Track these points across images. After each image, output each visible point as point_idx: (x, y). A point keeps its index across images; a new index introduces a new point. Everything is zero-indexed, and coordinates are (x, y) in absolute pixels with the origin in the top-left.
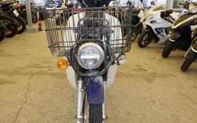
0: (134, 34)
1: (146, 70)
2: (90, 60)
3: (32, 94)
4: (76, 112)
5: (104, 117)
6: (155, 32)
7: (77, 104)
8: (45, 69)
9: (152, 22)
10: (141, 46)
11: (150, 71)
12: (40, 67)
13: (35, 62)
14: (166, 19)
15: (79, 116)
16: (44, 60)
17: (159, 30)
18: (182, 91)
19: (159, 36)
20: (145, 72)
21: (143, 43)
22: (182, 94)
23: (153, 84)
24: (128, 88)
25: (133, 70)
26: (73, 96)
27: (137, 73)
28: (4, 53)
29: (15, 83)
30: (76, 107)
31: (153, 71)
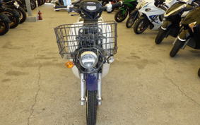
0: (131, 20)
1: (139, 58)
2: (88, 63)
3: (44, 82)
4: (80, 95)
5: (100, 99)
6: (150, 19)
7: (80, 89)
8: (51, 60)
9: (146, 10)
10: (137, 33)
11: (142, 58)
12: (46, 58)
13: (41, 53)
14: (160, 7)
15: (82, 99)
16: (48, 51)
17: (153, 18)
18: (167, 75)
19: (153, 23)
20: (138, 59)
21: (139, 30)
22: (166, 78)
23: (144, 70)
24: (122, 75)
25: (128, 58)
26: (77, 83)
27: (131, 60)
28: (11, 45)
29: (28, 74)
30: (80, 92)
31: (146, 58)
